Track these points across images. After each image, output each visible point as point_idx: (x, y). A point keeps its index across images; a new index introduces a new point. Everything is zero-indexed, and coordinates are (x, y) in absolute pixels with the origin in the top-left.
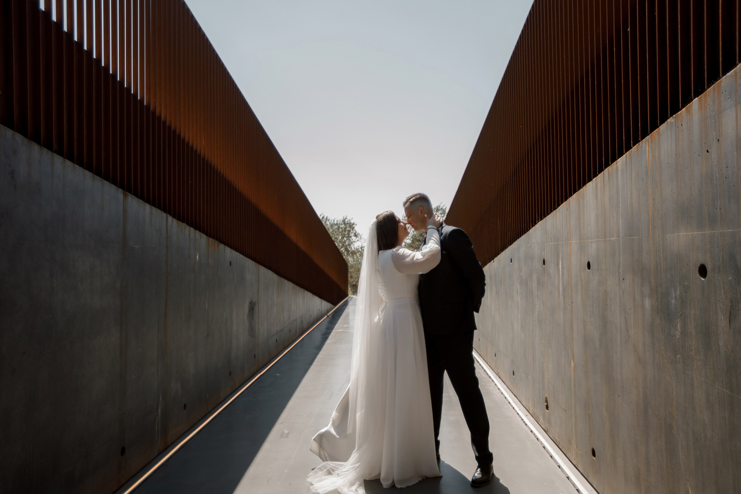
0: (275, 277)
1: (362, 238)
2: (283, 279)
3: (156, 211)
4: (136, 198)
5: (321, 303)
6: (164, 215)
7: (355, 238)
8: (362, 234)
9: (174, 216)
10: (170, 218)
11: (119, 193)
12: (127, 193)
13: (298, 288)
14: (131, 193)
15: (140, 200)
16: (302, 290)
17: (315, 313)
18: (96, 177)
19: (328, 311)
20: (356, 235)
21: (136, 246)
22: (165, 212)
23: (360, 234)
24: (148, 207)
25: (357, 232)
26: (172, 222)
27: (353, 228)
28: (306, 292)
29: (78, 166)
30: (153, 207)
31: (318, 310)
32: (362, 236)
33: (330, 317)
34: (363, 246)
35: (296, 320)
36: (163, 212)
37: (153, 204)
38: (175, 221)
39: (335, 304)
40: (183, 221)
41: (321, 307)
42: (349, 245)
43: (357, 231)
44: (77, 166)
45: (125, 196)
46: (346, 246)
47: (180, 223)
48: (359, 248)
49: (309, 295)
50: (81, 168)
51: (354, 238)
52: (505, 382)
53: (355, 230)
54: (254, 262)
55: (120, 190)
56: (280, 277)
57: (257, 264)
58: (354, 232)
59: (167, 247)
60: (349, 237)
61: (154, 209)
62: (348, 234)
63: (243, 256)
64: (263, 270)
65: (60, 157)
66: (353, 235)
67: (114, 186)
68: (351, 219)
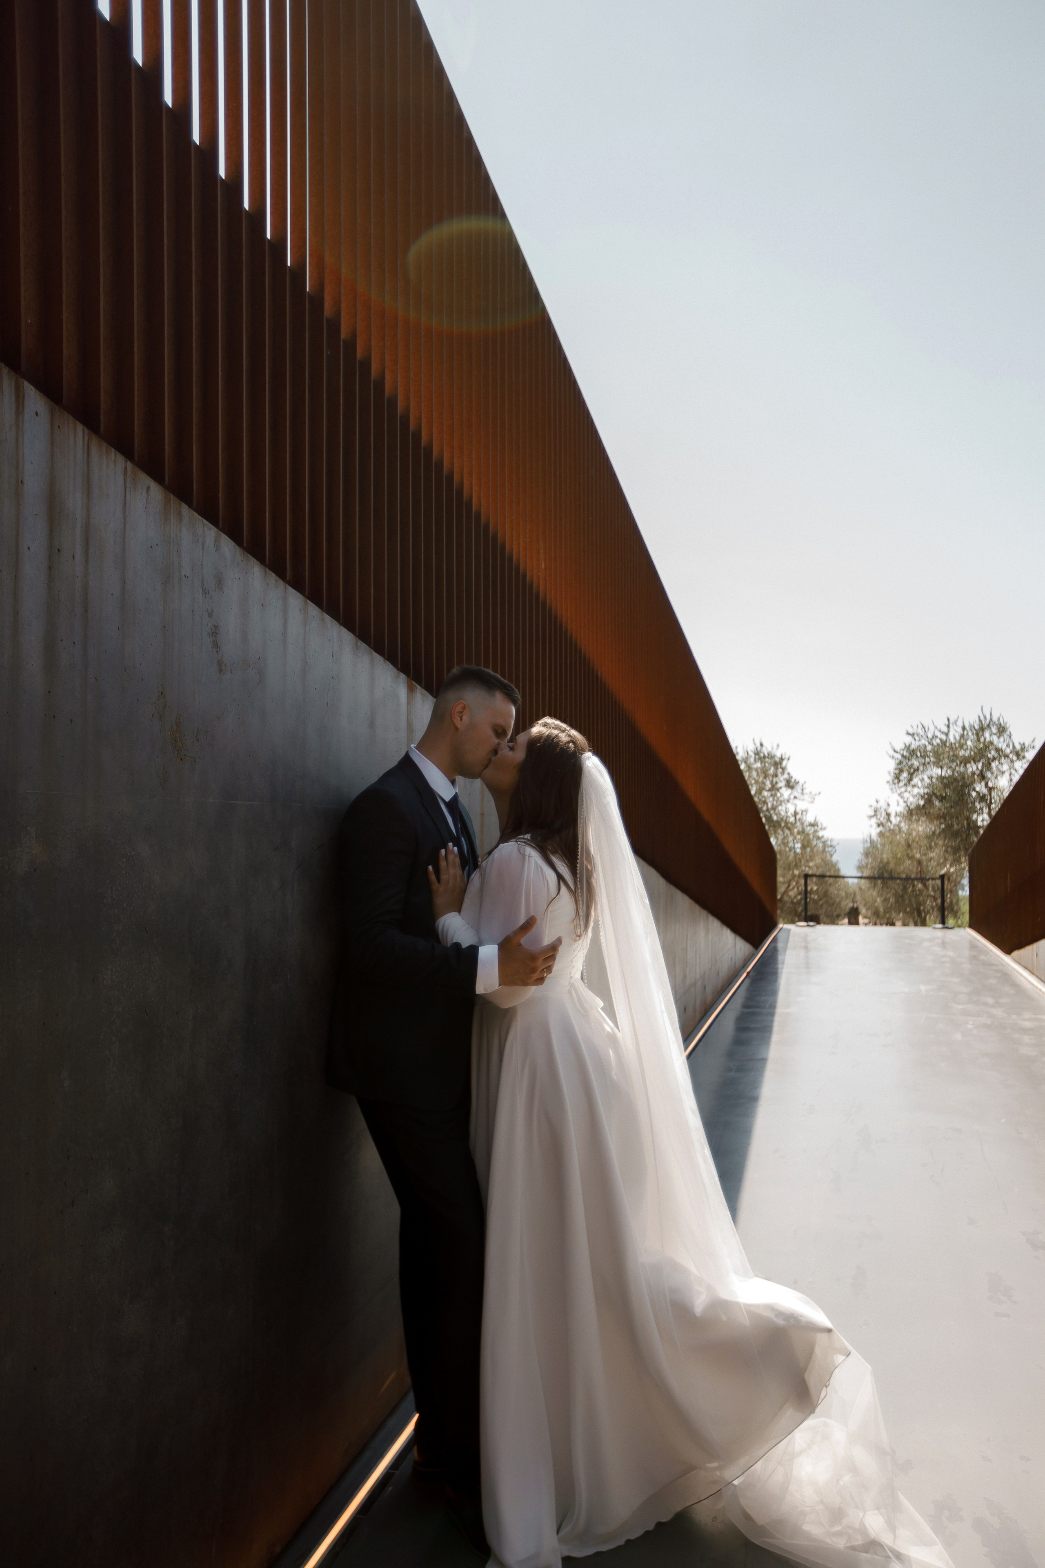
1: (805, 791)
2: (673, 889)
5: (735, 944)
7: (789, 791)
8: (805, 783)
11: (401, 683)
12: (414, 683)
13: (697, 908)
16: (704, 913)
17: (725, 968)
18: (360, 643)
19: (747, 963)
20: (790, 784)
23: (801, 783)
25: (792, 777)
27: (783, 769)
28: (711, 918)
29: (329, 617)
31: (730, 960)
32: (804, 786)
33: (751, 974)
35: (695, 984)
39: (758, 946)
41: (735, 955)
42: (775, 808)
43: (792, 774)
44: (327, 618)
45: (411, 689)
50: (335, 622)
51: (786, 793)
53: (789, 774)
55: (403, 676)
56: (668, 885)
58: (786, 776)
60: (774, 788)
62: (773, 784)
65: (299, 594)
66: (782, 784)
67: (391, 666)
68: (775, 746)
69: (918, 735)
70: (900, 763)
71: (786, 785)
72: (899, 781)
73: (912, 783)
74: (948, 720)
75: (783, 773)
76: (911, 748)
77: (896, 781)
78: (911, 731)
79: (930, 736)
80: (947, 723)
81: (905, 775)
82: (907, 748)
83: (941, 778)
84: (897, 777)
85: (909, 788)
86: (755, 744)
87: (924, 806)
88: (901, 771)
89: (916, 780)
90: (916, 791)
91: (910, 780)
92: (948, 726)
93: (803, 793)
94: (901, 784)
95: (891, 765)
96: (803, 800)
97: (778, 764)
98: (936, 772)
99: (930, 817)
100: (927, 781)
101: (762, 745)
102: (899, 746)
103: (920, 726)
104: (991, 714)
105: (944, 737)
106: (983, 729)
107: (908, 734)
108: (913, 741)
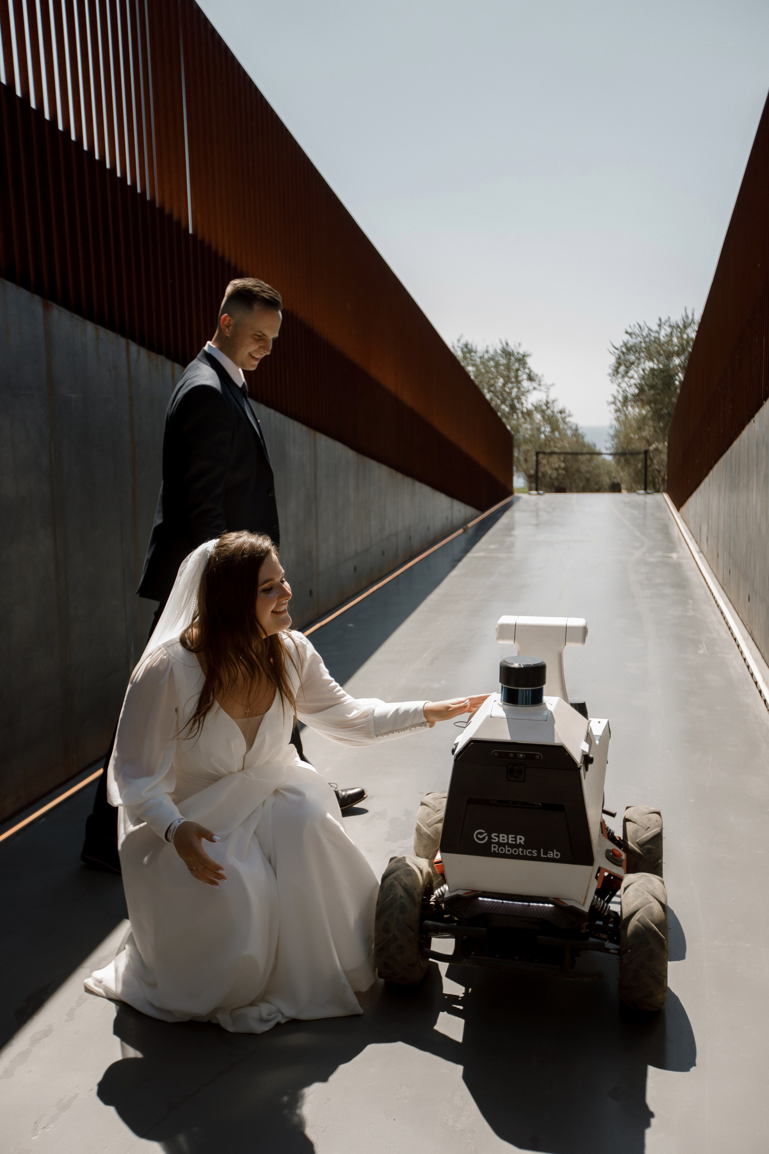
0: (350, 454)
1: (542, 384)
3: (107, 336)
4: (68, 313)
5: (451, 507)
6: (122, 341)
7: (529, 383)
8: (543, 377)
9: (141, 343)
10: (134, 347)
11: (36, 303)
12: (50, 302)
13: (399, 476)
14: (56, 302)
15: (76, 316)
16: (408, 480)
17: (438, 523)
19: (467, 521)
20: (530, 378)
21: (73, 396)
22: (124, 335)
23: (540, 377)
24: (90, 327)
25: (531, 371)
26: (139, 353)
27: (525, 363)
28: (418, 484)
30: (99, 327)
31: (445, 517)
32: (542, 380)
33: (470, 532)
34: (550, 400)
35: (396, 532)
36: (119, 336)
37: (100, 320)
38: (143, 352)
39: (483, 510)
40: (159, 352)
41: (452, 513)
42: (518, 398)
45: (46, 307)
46: (512, 400)
47: (153, 355)
48: (543, 404)
49: (424, 491)
51: (526, 384)
52: (759, 647)
53: (529, 368)
54: (304, 428)
55: (37, 298)
56: (360, 456)
57: (312, 432)
58: (527, 371)
59: (131, 398)
60: (517, 382)
61: (103, 332)
62: (517, 377)
63: (282, 416)
64: (324, 441)
66: (525, 377)
67: (24, 291)
68: (517, 345)
69: (635, 334)
70: (619, 358)
71: (528, 378)
72: (618, 373)
73: (630, 374)
74: (660, 320)
75: (524, 368)
76: (629, 345)
77: (615, 373)
78: (629, 330)
79: (644, 334)
80: (658, 322)
81: (622, 369)
82: (625, 345)
83: (652, 370)
84: (616, 371)
85: (626, 379)
86: (502, 343)
87: (638, 394)
88: (620, 364)
89: (632, 373)
90: (633, 381)
91: (627, 372)
92: (660, 326)
93: (540, 385)
94: (620, 376)
95: (612, 360)
96: (540, 390)
97: (522, 360)
98: (649, 365)
99: (643, 403)
100: (641, 372)
101: (507, 344)
102: (619, 344)
103: (637, 326)
104: (693, 314)
105: (657, 335)
106: (685, 327)
107: (627, 333)
108: (630, 339)
